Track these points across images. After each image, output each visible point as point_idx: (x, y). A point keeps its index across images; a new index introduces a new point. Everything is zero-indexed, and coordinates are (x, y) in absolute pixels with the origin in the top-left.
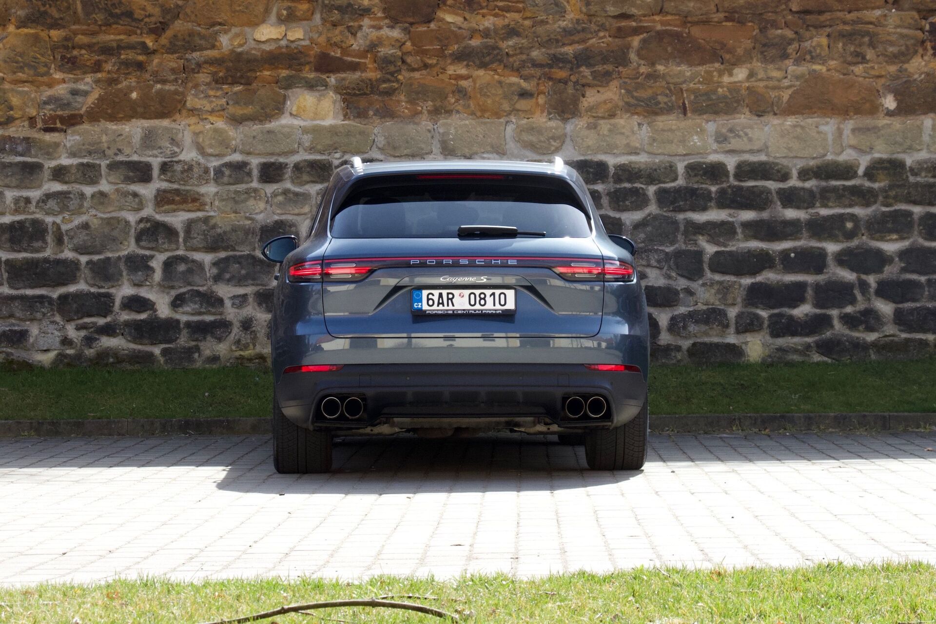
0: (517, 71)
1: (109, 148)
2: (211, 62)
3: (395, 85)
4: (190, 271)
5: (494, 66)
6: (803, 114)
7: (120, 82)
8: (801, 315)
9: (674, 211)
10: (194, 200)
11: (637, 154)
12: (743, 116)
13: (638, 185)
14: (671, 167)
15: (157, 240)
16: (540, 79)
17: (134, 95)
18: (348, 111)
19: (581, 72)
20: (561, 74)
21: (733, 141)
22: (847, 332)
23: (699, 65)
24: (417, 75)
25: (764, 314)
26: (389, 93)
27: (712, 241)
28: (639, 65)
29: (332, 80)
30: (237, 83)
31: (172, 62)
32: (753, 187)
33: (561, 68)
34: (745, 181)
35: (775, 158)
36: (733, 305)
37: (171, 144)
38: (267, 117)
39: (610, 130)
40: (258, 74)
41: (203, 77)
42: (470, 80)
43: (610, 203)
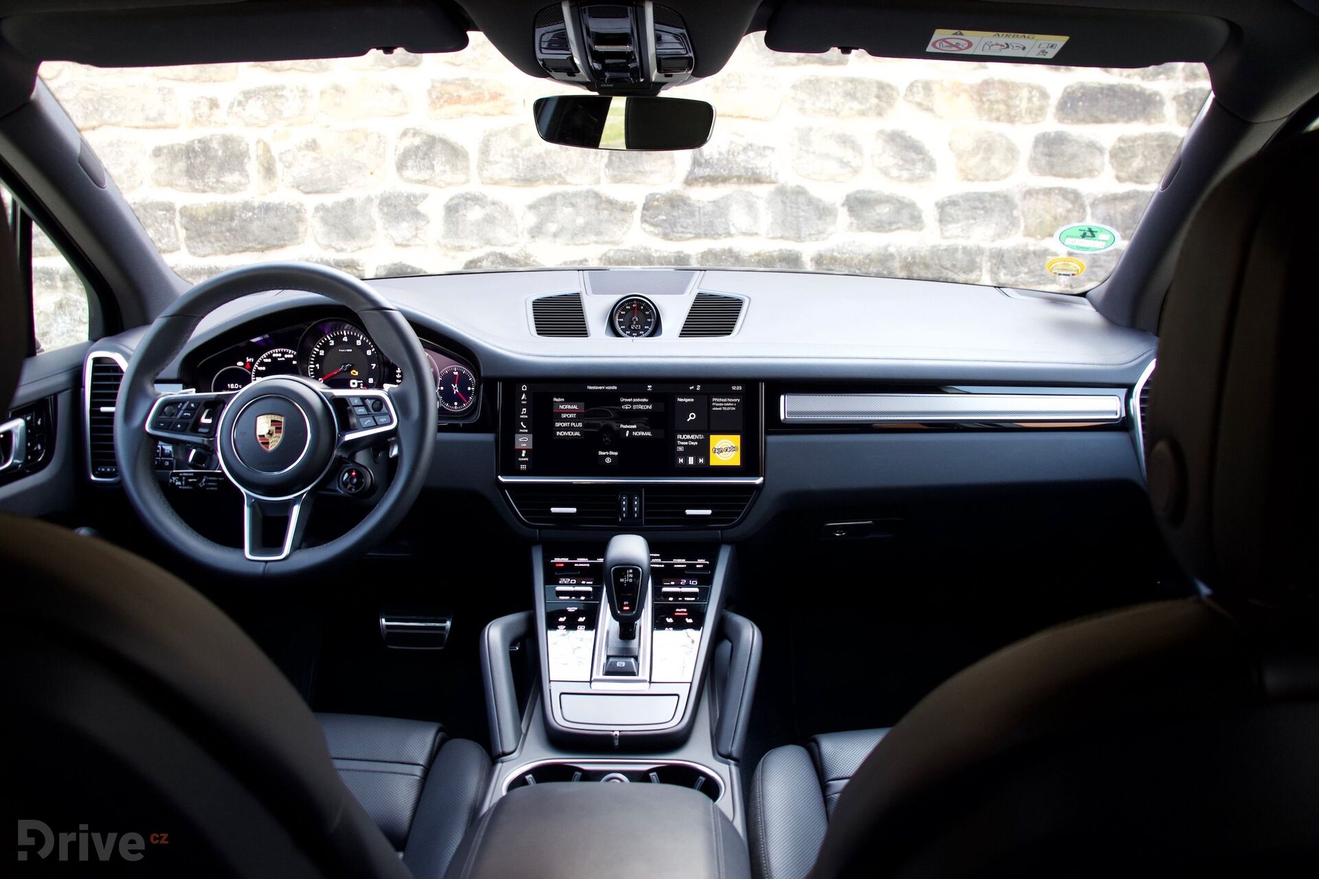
4: (489, 220)
10: (495, 97)
15: (432, 167)
43: (1178, 112)
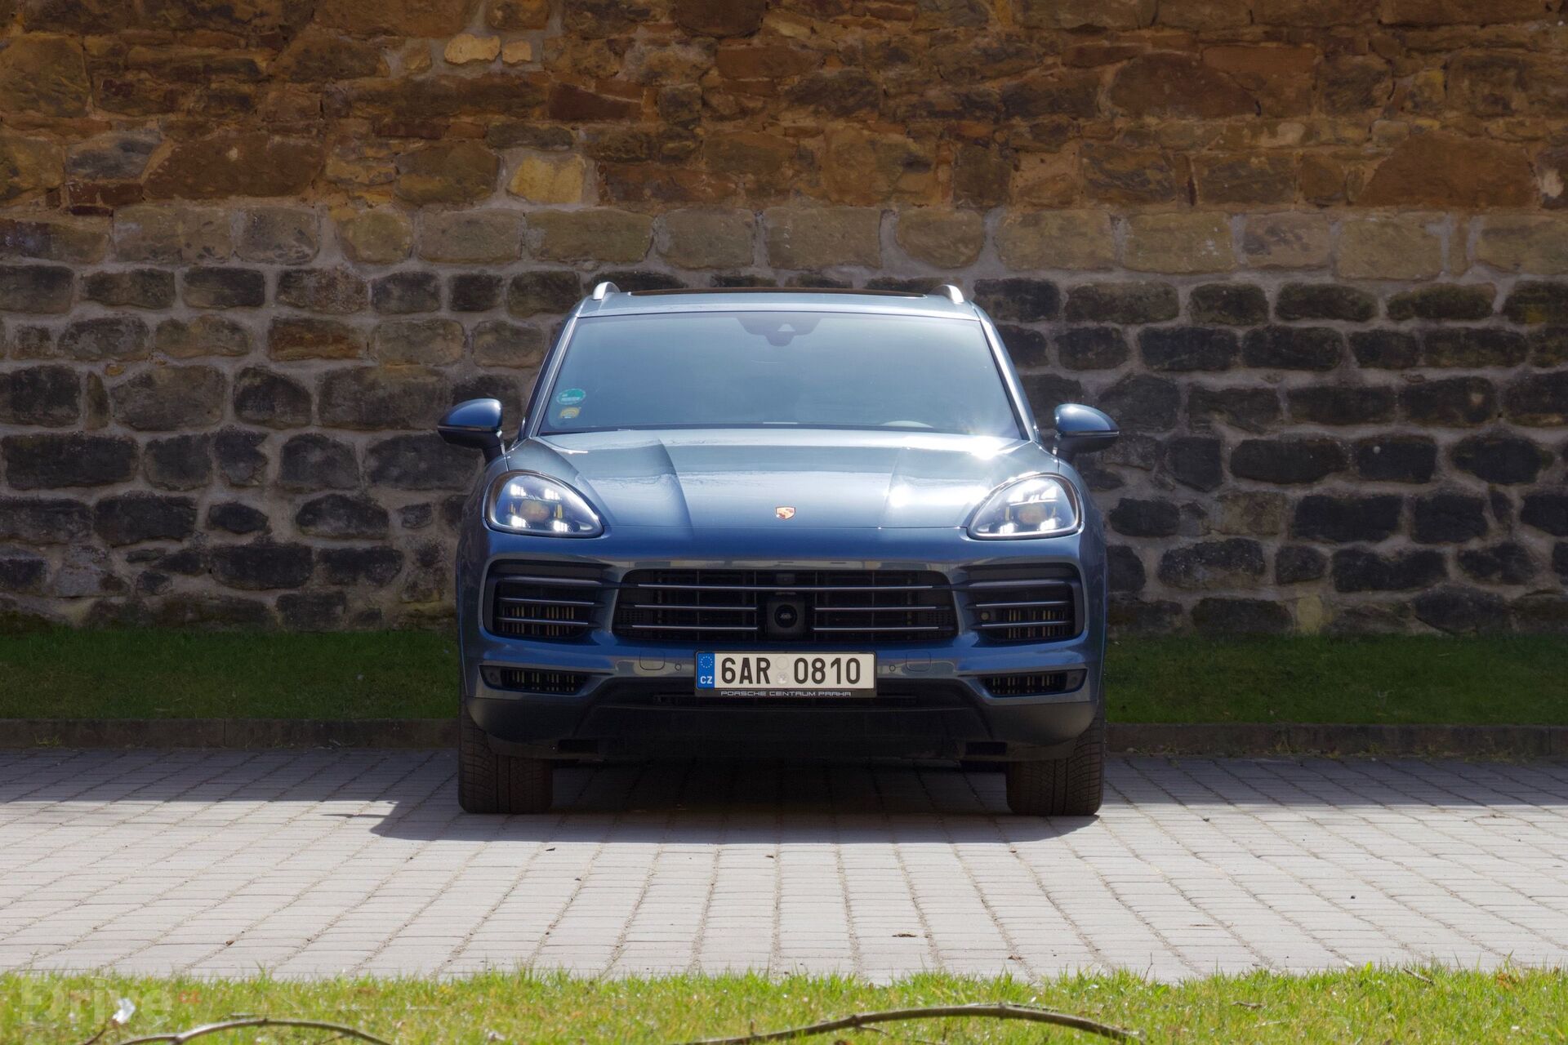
0: (901, 122)
1: (188, 245)
2: (371, 98)
3: (691, 144)
5: (862, 113)
6: (1398, 204)
7: (210, 131)
8: (1390, 555)
9: (1171, 369)
11: (1108, 270)
12: (1293, 207)
13: (1109, 324)
14: (1167, 293)
16: (941, 137)
17: (234, 154)
18: (608, 188)
19: (1013, 126)
20: (979, 129)
21: (1274, 249)
22: (1471, 584)
23: (1218, 116)
24: (728, 127)
25: (1325, 550)
26: (677, 158)
27: (1237, 422)
28: (1114, 116)
29: (581, 133)
30: (414, 136)
31: (300, 96)
32: (1309, 330)
33: (978, 119)
34: (1295, 319)
35: (1348, 279)
36: (1274, 534)
37: (297, 240)
38: (468, 197)
39: (1061, 229)
40: (452, 120)
41: (355, 125)
42: (821, 137)
